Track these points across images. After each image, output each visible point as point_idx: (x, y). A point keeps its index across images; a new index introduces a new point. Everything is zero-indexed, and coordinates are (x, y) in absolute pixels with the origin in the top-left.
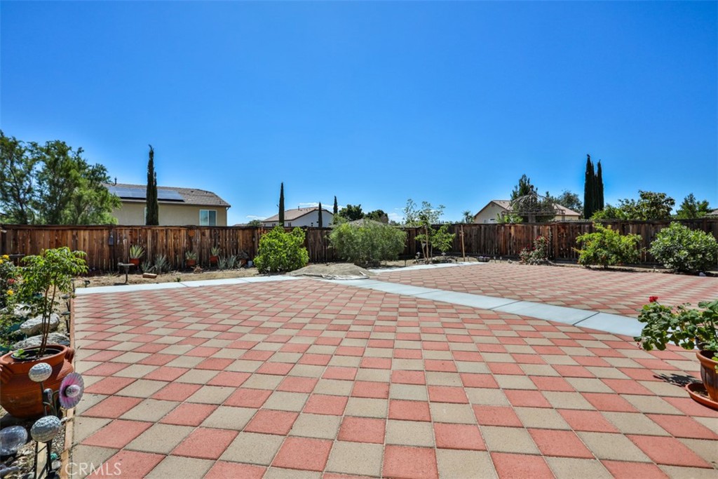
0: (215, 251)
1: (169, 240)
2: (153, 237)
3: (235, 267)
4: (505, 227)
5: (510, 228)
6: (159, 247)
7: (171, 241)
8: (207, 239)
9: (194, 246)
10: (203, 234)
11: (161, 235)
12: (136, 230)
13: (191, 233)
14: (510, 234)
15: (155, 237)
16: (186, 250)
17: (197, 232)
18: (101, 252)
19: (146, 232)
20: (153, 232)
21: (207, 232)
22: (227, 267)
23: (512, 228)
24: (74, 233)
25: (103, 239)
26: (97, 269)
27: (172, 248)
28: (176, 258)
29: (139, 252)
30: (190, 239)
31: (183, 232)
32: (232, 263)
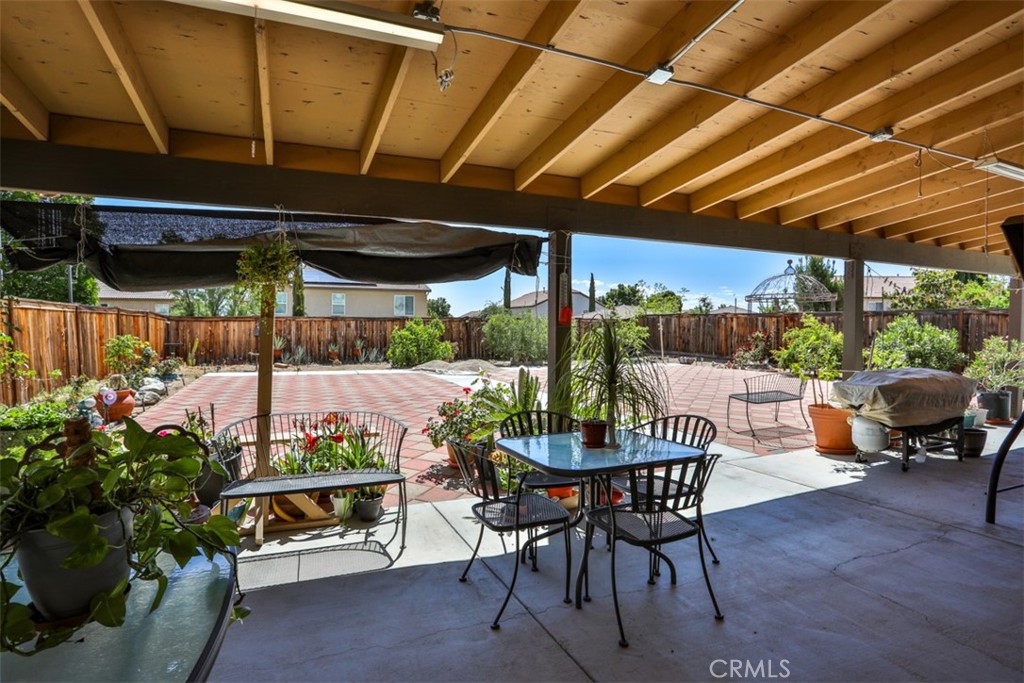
0: (359, 344)
1: (313, 333)
2: (297, 329)
3: (377, 361)
4: (726, 319)
5: (732, 320)
6: (303, 338)
7: (315, 333)
8: (352, 331)
9: (339, 338)
10: (349, 326)
11: (305, 326)
12: (280, 321)
13: (335, 324)
14: (732, 328)
15: (299, 328)
16: (330, 342)
17: (342, 323)
18: (248, 342)
19: (290, 325)
20: (297, 323)
21: (353, 324)
22: (367, 360)
23: (735, 319)
24: (225, 324)
25: (250, 330)
26: (244, 359)
27: (316, 340)
28: (319, 350)
29: (280, 343)
30: (334, 330)
31: (328, 323)
32: (372, 356)
